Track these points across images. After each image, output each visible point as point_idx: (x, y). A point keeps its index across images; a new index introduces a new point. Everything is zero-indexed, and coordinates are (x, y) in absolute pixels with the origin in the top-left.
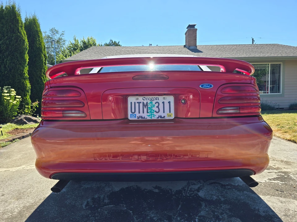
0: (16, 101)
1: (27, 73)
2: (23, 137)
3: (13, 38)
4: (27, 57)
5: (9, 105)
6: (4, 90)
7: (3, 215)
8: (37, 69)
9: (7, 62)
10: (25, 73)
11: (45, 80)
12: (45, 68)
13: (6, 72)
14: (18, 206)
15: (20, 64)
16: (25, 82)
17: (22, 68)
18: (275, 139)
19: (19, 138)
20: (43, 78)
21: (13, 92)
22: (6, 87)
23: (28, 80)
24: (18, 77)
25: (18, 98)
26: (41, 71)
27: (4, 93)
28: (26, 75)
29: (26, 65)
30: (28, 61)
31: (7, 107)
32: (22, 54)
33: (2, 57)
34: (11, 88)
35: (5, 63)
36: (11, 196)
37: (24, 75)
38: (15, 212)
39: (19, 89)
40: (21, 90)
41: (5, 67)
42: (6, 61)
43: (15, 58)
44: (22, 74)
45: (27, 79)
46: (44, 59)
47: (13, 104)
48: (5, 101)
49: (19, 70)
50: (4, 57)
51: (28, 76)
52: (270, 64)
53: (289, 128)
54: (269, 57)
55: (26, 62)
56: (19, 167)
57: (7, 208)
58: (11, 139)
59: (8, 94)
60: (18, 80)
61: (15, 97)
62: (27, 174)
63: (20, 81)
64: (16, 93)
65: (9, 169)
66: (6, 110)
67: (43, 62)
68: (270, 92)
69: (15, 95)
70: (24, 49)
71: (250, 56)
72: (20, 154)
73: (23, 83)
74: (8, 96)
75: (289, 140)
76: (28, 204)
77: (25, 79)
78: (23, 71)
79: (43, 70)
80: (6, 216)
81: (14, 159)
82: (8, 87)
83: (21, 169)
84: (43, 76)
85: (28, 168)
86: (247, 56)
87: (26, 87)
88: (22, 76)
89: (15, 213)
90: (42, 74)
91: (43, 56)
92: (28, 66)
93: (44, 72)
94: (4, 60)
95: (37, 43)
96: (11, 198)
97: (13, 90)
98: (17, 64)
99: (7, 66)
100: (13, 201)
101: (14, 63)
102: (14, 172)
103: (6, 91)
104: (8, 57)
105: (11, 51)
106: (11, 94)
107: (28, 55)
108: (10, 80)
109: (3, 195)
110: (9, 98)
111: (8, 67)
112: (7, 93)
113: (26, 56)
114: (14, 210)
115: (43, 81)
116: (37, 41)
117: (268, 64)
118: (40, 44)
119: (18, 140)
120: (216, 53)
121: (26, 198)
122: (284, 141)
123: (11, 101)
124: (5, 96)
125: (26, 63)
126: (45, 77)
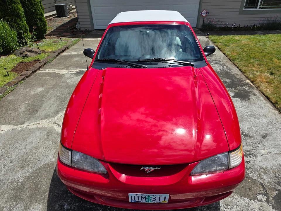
2: (27, 77)
7: (11, 184)
14: (22, 176)
18: (255, 95)
19: (24, 79)
36: (17, 163)
38: (19, 182)
56: (23, 125)
57: (14, 177)
58: (16, 81)
62: (29, 135)
65: (16, 127)
72: (24, 104)
76: (28, 175)
80: (13, 187)
81: (20, 111)
83: (25, 127)
85: (30, 127)
89: (19, 184)
96: (16, 166)
100: (18, 169)
102: (19, 132)
109: (11, 162)
114: (19, 180)
119: (22, 81)
121: (27, 167)
122: (263, 99)
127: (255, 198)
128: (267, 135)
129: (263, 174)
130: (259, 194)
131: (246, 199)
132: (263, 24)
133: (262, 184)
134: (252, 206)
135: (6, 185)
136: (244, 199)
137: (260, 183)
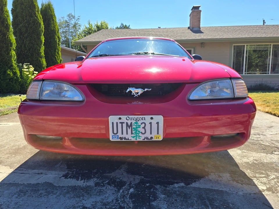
0: (34, 76)
1: (44, 52)
3: (31, 22)
4: (43, 39)
5: (28, 79)
6: (24, 66)
7: (12, 147)
8: (52, 49)
9: (26, 43)
10: (41, 53)
11: (59, 59)
12: (59, 49)
13: (26, 51)
15: (37, 44)
16: (41, 60)
17: (38, 48)
20: (57, 58)
21: (31, 68)
22: (26, 64)
23: (44, 59)
24: (36, 56)
25: (35, 74)
26: (55, 51)
27: (24, 68)
28: (43, 54)
29: (42, 45)
30: (44, 42)
31: (26, 81)
32: (39, 35)
33: (23, 38)
34: (30, 65)
35: (25, 44)
37: (41, 54)
39: (36, 66)
40: (38, 67)
41: (25, 47)
42: (26, 41)
43: (33, 39)
44: (39, 54)
45: (43, 57)
46: (58, 40)
47: (31, 78)
48: (25, 75)
49: (37, 50)
50: (24, 38)
51: (44, 55)
52: (272, 44)
53: (273, 103)
54: (271, 37)
55: (42, 42)
57: (16, 144)
59: (28, 70)
60: (35, 58)
61: (33, 73)
63: (37, 59)
64: (34, 69)
66: (26, 83)
67: (56, 43)
68: (271, 73)
69: (33, 71)
70: (41, 31)
71: (252, 36)
73: (40, 61)
74: (27, 71)
75: (267, 112)
77: (41, 57)
78: (40, 50)
79: (57, 50)
80: (14, 148)
82: (27, 64)
84: (57, 55)
86: (249, 37)
87: (42, 64)
88: (39, 55)
90: (56, 54)
91: (57, 37)
92: (44, 47)
93: (58, 52)
94: (24, 41)
95: (51, 26)
97: (32, 66)
98: (35, 44)
99: (26, 46)
101: (32, 43)
103: (26, 67)
104: (27, 38)
105: (29, 33)
106: (30, 70)
107: (43, 37)
108: (29, 58)
110: (28, 73)
111: (28, 46)
112: (27, 68)
113: (42, 37)
115: (57, 60)
116: (52, 24)
117: (271, 45)
118: (54, 27)
120: (218, 34)
122: (262, 113)
123: (30, 76)
124: (25, 71)
125: (42, 44)
126: (59, 56)
127: (272, 153)
128: (272, 127)
129: (275, 143)
130: (276, 151)
131: (262, 154)
132: (251, 86)
133: (276, 147)
134: (270, 157)
135: (6, 147)
136: (260, 153)
137: (274, 147)
